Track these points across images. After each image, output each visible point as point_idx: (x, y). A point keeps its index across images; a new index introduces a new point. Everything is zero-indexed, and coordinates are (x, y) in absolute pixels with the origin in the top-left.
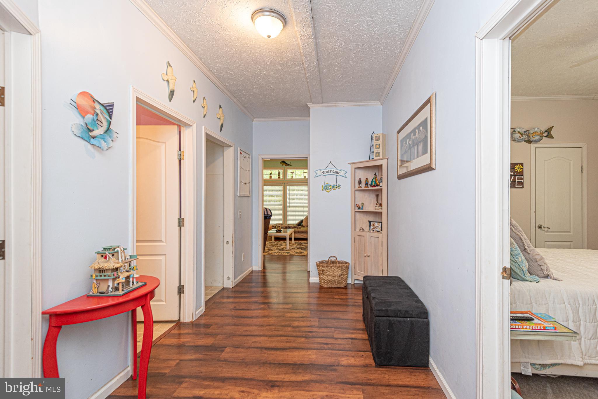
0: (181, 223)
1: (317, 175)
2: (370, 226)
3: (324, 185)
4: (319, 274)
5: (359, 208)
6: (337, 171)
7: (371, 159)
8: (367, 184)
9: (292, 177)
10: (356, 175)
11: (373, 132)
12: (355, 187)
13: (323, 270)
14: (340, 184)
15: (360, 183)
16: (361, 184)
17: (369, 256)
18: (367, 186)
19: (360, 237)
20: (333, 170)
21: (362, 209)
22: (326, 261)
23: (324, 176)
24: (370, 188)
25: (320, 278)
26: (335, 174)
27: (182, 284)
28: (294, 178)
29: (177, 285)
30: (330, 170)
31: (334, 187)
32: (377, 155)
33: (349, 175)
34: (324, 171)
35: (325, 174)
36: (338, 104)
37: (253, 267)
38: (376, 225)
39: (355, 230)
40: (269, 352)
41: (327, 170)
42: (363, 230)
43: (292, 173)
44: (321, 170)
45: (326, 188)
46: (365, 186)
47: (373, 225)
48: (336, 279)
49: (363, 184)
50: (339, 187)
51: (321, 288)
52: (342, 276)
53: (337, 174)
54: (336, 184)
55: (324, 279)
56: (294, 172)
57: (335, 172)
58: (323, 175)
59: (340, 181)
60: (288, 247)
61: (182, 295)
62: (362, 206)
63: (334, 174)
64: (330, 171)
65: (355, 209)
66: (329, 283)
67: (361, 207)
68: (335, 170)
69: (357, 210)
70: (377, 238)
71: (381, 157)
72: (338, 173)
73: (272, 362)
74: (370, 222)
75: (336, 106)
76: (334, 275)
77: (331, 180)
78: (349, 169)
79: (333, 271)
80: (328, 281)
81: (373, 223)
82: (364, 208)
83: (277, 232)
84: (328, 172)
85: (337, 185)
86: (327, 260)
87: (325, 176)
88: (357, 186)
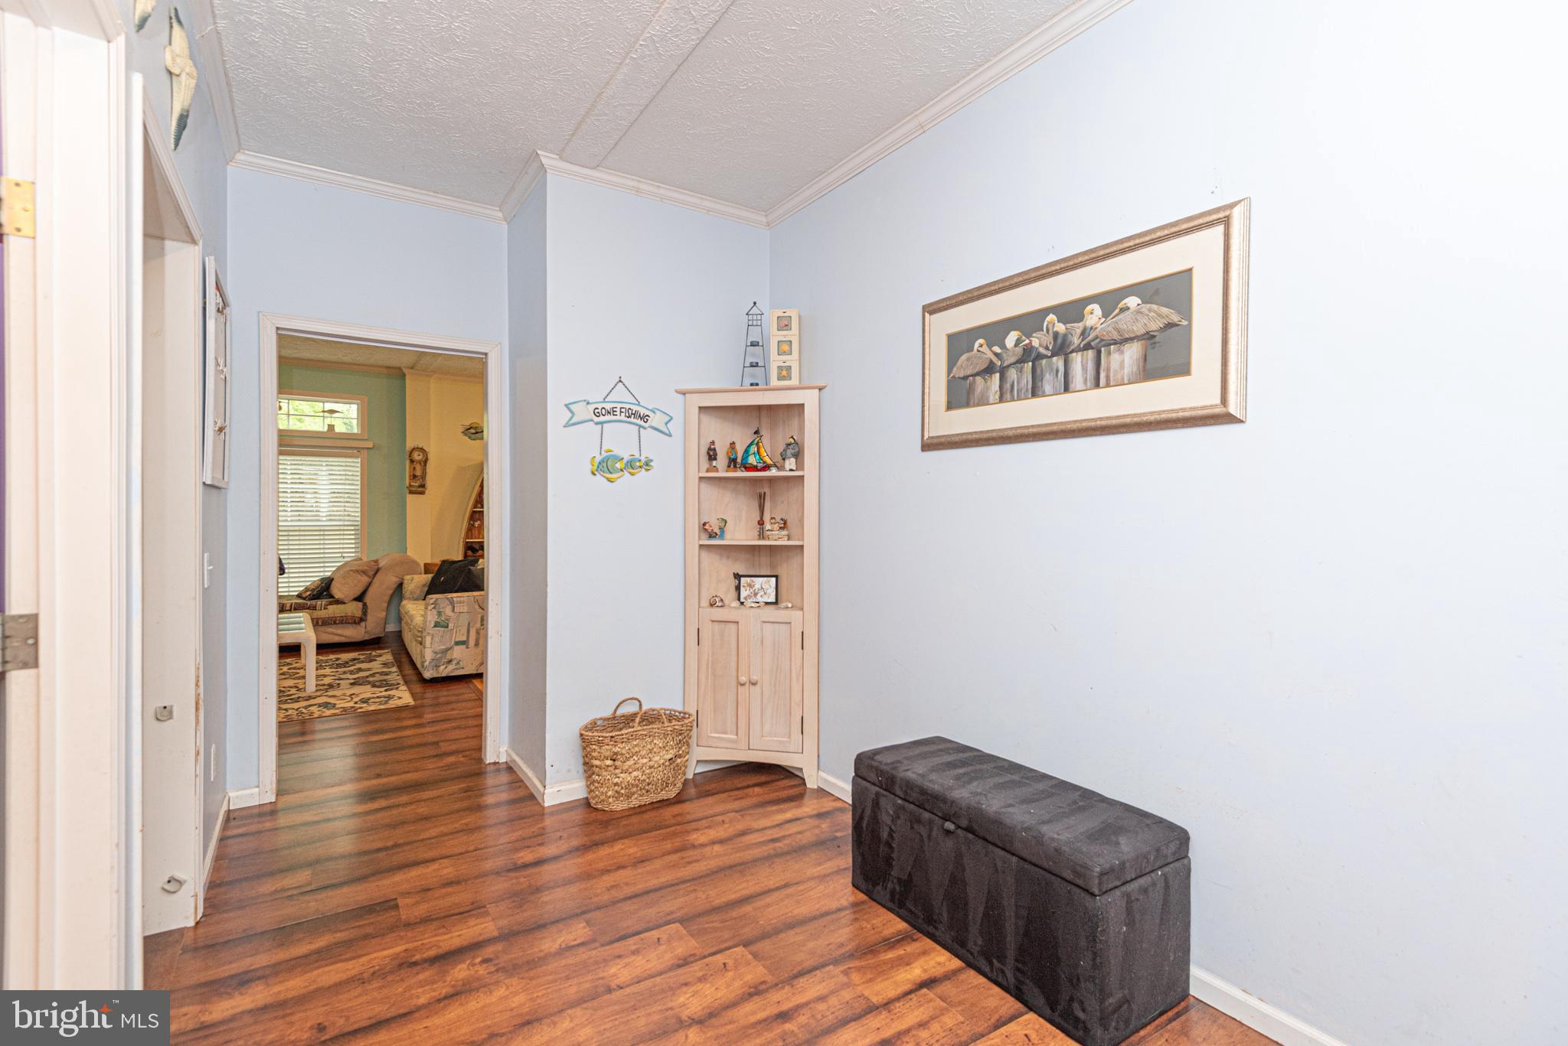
1: (574, 420)
2: (739, 590)
3: (599, 458)
5: (713, 535)
6: (643, 411)
7: (747, 382)
10: (703, 431)
11: (755, 303)
12: (697, 469)
13: (616, 754)
14: (651, 457)
15: (712, 455)
16: (715, 459)
17: (754, 684)
18: (732, 466)
19: (723, 625)
20: (627, 406)
21: (722, 537)
22: (605, 719)
23: (597, 424)
26: (635, 421)
30: (619, 406)
31: (631, 465)
32: (784, 373)
33: (680, 426)
34: (600, 406)
35: (602, 419)
37: (233, 796)
38: (757, 586)
39: (700, 605)
41: (608, 406)
42: (722, 603)
44: (588, 403)
45: (606, 466)
46: (729, 466)
47: (750, 586)
48: (658, 775)
49: (721, 462)
50: (647, 465)
52: (679, 760)
53: (642, 423)
54: (637, 456)
55: (616, 784)
57: (636, 415)
58: (596, 419)
59: (652, 446)
60: (312, 684)
62: (722, 529)
63: (632, 420)
64: (618, 410)
65: (699, 539)
66: (634, 794)
67: (717, 530)
68: (635, 408)
69: (705, 539)
71: (794, 381)
72: (644, 418)
74: (738, 576)
76: (652, 763)
77: (621, 439)
78: (679, 409)
79: (651, 751)
80: (631, 790)
81: (748, 579)
82: (728, 535)
84: (612, 412)
85: (643, 459)
87: (602, 423)
88: (703, 464)
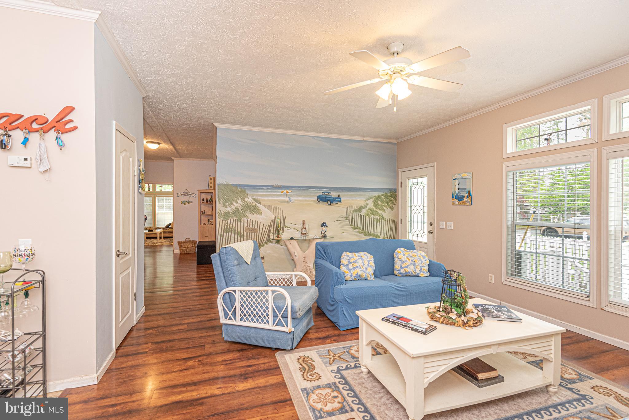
1: (179, 196)
2: (209, 222)
4: (180, 247)
5: (203, 213)
8: (207, 201)
9: (161, 190)
10: (201, 196)
11: (210, 175)
12: (200, 203)
13: (182, 245)
14: (192, 201)
15: (203, 200)
17: (207, 237)
19: (203, 228)
20: (187, 193)
22: (183, 241)
24: (209, 203)
25: (180, 249)
28: (163, 191)
31: (189, 202)
32: (211, 187)
33: (197, 196)
36: (190, 159)
38: (212, 222)
39: (200, 224)
42: (205, 224)
43: (160, 187)
44: (180, 193)
45: (183, 203)
48: (189, 249)
49: (205, 201)
50: (191, 202)
51: (181, 254)
52: (193, 248)
53: (190, 196)
55: (182, 250)
56: (163, 186)
57: (189, 194)
58: (182, 195)
59: (192, 199)
65: (200, 214)
67: (204, 212)
69: (202, 214)
70: (210, 228)
74: (209, 220)
76: (188, 247)
77: (187, 198)
78: (197, 193)
79: (188, 245)
80: (184, 250)
81: (211, 220)
83: (149, 231)
84: (185, 194)
86: (185, 240)
88: (202, 201)
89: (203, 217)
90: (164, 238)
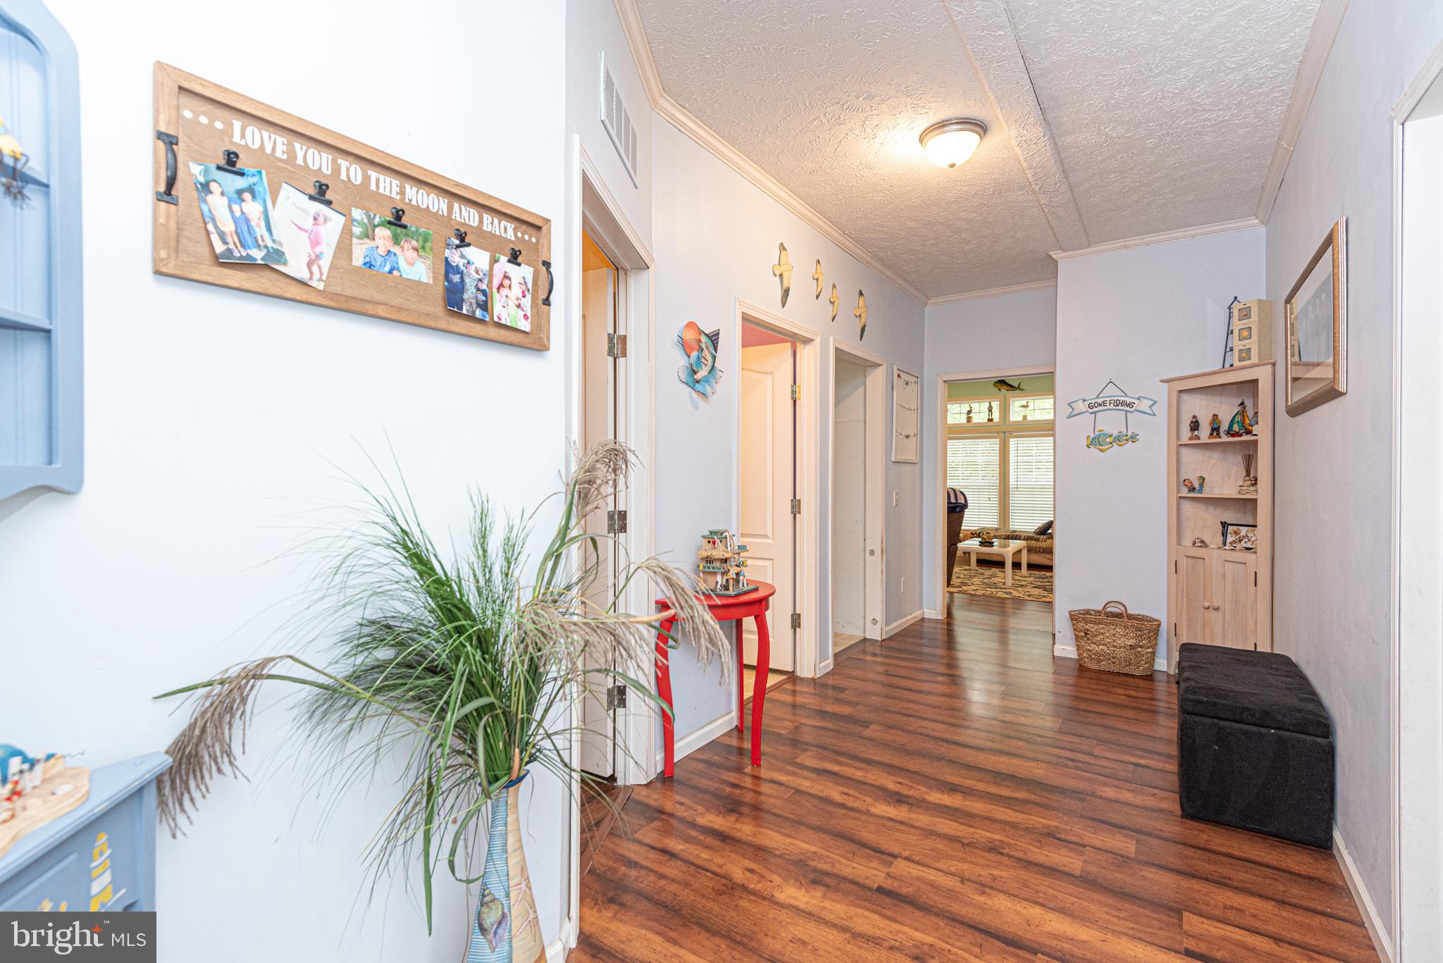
0: (796, 507)
1: (1074, 413)
2: (1224, 535)
3: (1092, 436)
4: (1077, 638)
5: (1192, 489)
6: (1128, 400)
7: (1227, 365)
8: (1215, 430)
10: (1184, 408)
11: (1236, 298)
12: (1178, 438)
13: (1087, 630)
14: (1136, 432)
15: (1195, 426)
16: (1197, 430)
17: (1217, 609)
18: (1215, 434)
19: (1194, 560)
20: (1116, 398)
21: (1201, 491)
22: (1096, 611)
23: (1091, 413)
24: (1225, 439)
25: (1079, 648)
26: (1122, 408)
27: (798, 612)
28: (1029, 418)
29: (790, 612)
30: (1108, 399)
31: (1119, 440)
32: (1244, 355)
33: (1162, 409)
34: (1093, 401)
35: (1095, 409)
36: (1131, 242)
37: (925, 610)
38: (1243, 533)
39: (1179, 543)
40: (949, 746)
41: (1100, 401)
42: (1204, 544)
43: (1023, 406)
44: (1084, 400)
45: (1097, 441)
46: (1211, 434)
47: (1236, 533)
48: (1121, 653)
49: (1204, 432)
50: (1134, 438)
51: (1082, 669)
52: (1139, 649)
53: (1128, 409)
54: (1124, 431)
55: (1089, 650)
56: (1030, 404)
57: (1124, 404)
58: (1090, 410)
59: (1136, 423)
60: (1009, 582)
61: (798, 629)
62: (1201, 486)
63: (1120, 407)
64: (1108, 402)
65: (1178, 491)
66: (1102, 661)
67: (1197, 485)
68: (1122, 399)
69: (1185, 492)
70: (1241, 566)
71: (1254, 359)
72: (1130, 405)
73: (954, 759)
74: (1225, 525)
75: (1126, 247)
76: (1115, 644)
77: (1111, 422)
78: (1162, 394)
79: (1114, 635)
80: (1099, 657)
81: (1235, 528)
82: (1206, 489)
83: (981, 544)
84: (1104, 404)
85: (1129, 434)
86: (1100, 608)
87: (1095, 413)
88: (1186, 434)
89: (1188, 507)
90: (1031, 566)
